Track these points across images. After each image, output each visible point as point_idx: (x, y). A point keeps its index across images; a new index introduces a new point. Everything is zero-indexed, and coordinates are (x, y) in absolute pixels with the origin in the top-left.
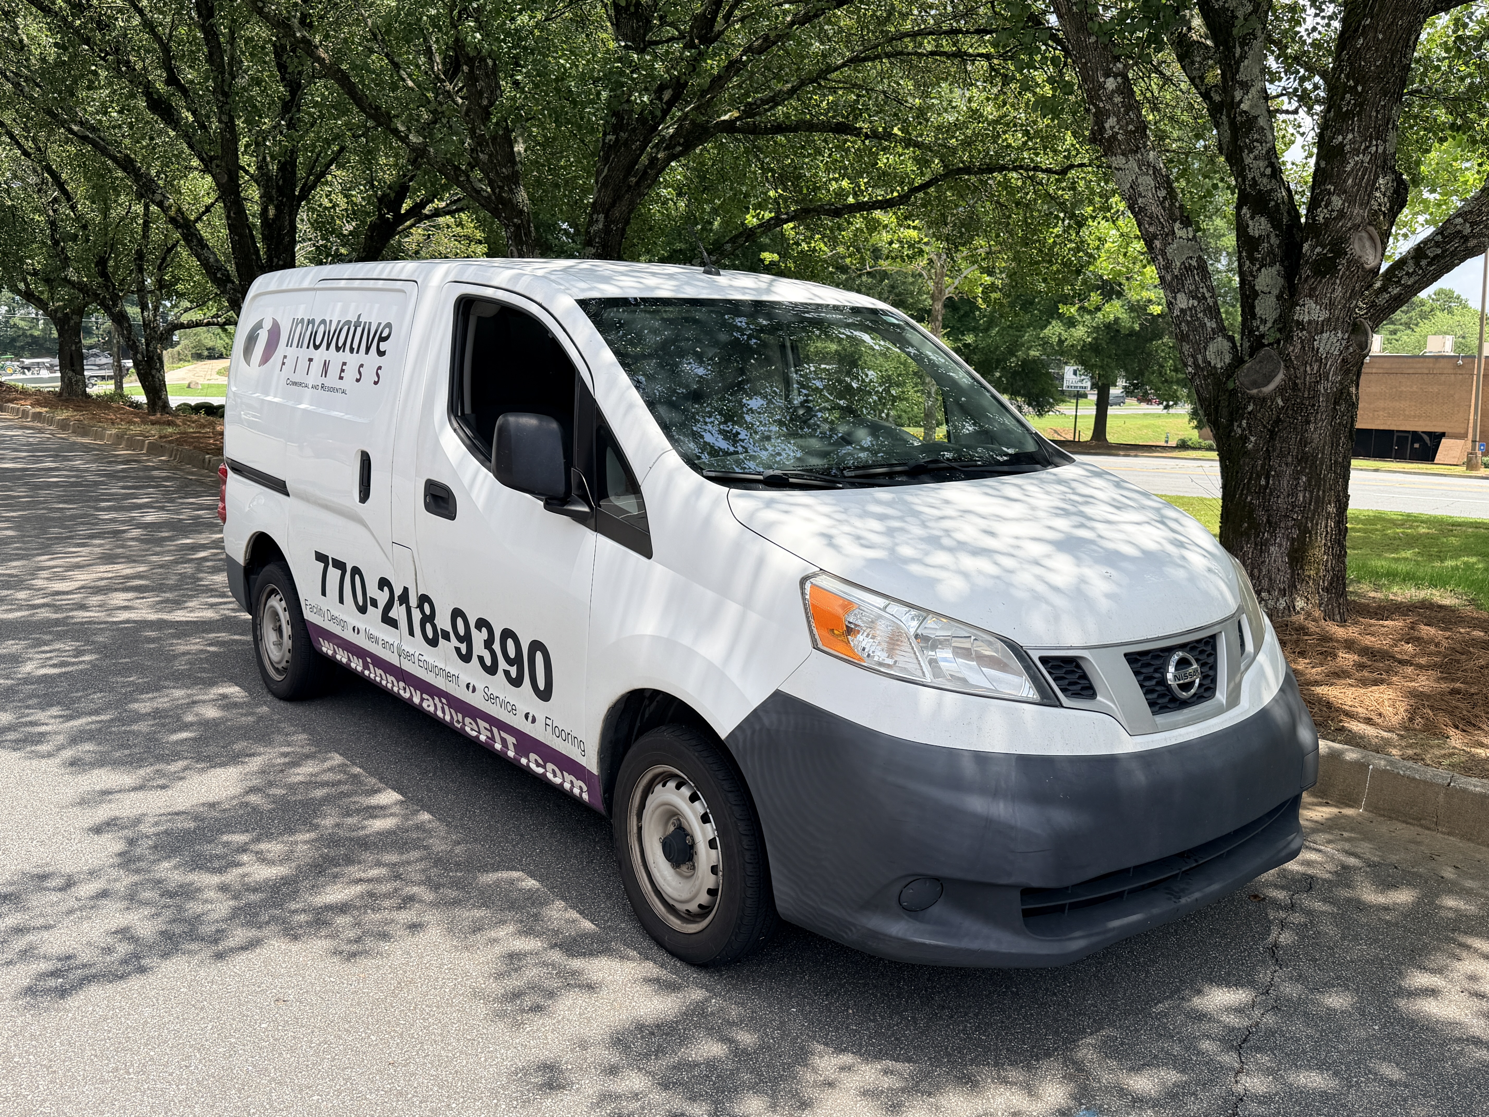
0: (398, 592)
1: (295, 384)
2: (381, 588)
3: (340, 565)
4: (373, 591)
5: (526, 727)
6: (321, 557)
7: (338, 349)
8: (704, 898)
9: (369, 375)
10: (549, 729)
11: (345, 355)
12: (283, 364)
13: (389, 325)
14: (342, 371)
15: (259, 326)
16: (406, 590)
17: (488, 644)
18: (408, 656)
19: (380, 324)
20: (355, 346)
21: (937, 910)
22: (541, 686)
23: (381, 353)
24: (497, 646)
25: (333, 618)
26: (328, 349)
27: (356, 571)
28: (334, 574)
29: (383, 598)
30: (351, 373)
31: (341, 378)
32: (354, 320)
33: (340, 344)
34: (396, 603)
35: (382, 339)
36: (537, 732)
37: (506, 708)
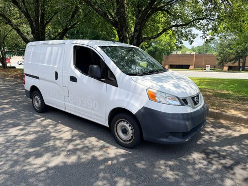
8: (130, 138)
21: (170, 137)
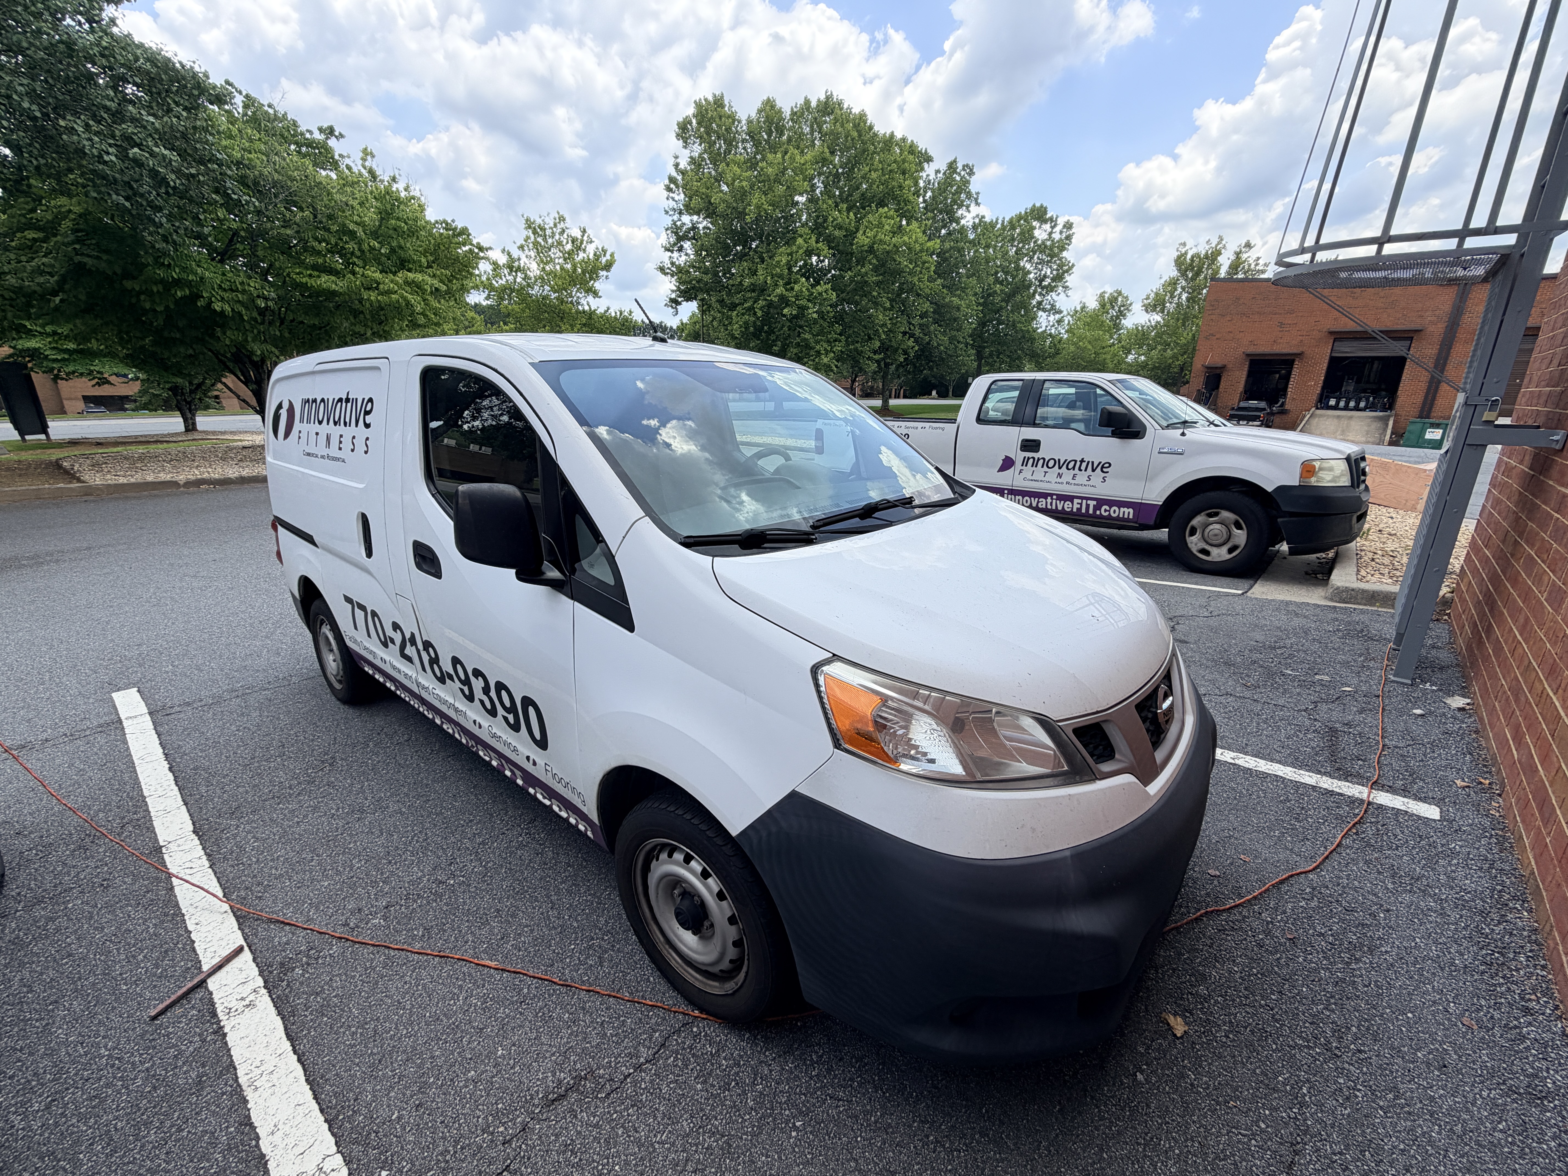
0: (408, 636)
1: (309, 454)
2: (395, 630)
3: (362, 608)
4: (390, 632)
5: (529, 767)
6: (348, 600)
7: (335, 423)
9: (360, 447)
10: (549, 774)
11: (341, 429)
12: (299, 438)
13: (371, 400)
14: (341, 442)
15: (280, 407)
16: (413, 635)
17: (486, 690)
18: (424, 688)
19: (364, 399)
20: (348, 420)
22: (538, 736)
23: (367, 426)
24: (493, 694)
25: (366, 648)
26: (328, 424)
27: (374, 614)
28: (359, 614)
29: (398, 637)
30: (347, 445)
31: (340, 449)
32: (344, 397)
33: (337, 419)
34: (408, 644)
35: (367, 413)
36: (538, 772)
37: (509, 747)
